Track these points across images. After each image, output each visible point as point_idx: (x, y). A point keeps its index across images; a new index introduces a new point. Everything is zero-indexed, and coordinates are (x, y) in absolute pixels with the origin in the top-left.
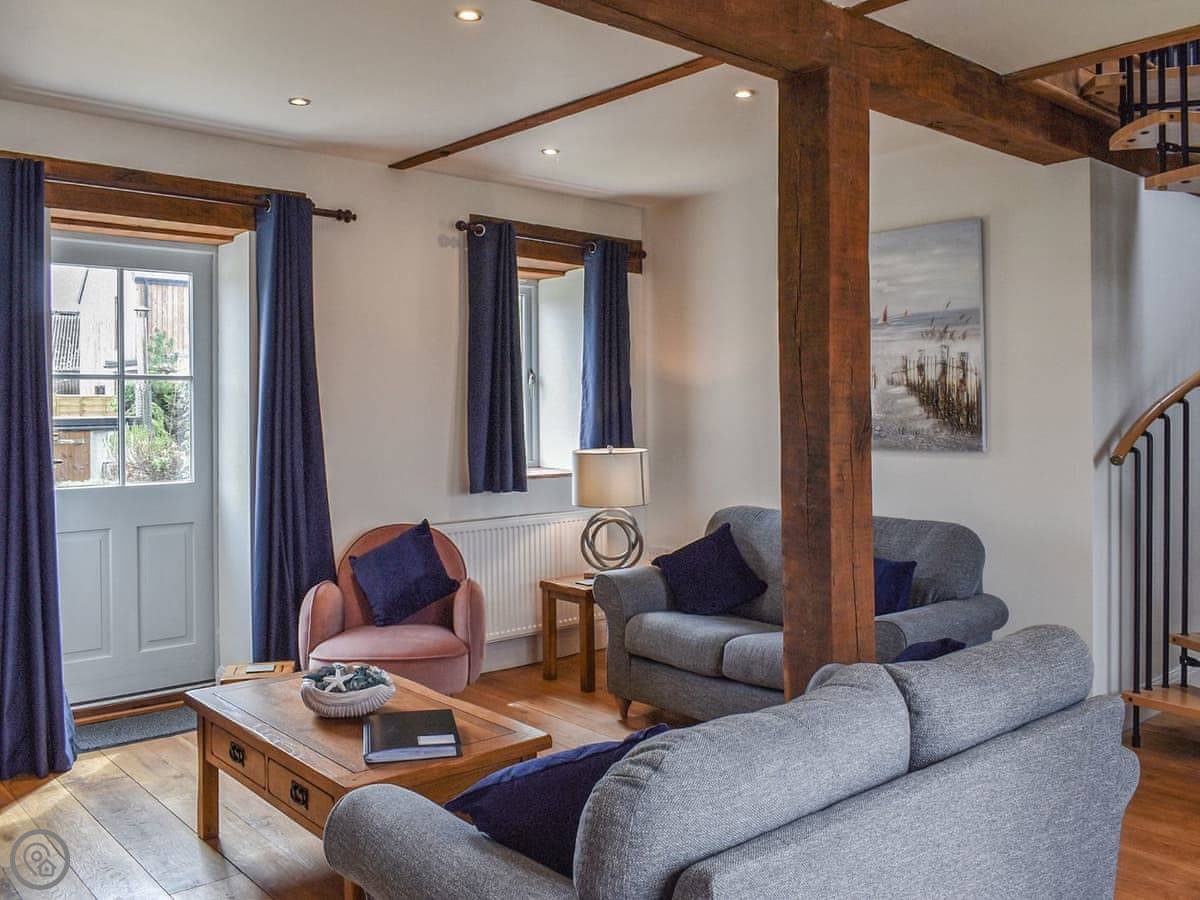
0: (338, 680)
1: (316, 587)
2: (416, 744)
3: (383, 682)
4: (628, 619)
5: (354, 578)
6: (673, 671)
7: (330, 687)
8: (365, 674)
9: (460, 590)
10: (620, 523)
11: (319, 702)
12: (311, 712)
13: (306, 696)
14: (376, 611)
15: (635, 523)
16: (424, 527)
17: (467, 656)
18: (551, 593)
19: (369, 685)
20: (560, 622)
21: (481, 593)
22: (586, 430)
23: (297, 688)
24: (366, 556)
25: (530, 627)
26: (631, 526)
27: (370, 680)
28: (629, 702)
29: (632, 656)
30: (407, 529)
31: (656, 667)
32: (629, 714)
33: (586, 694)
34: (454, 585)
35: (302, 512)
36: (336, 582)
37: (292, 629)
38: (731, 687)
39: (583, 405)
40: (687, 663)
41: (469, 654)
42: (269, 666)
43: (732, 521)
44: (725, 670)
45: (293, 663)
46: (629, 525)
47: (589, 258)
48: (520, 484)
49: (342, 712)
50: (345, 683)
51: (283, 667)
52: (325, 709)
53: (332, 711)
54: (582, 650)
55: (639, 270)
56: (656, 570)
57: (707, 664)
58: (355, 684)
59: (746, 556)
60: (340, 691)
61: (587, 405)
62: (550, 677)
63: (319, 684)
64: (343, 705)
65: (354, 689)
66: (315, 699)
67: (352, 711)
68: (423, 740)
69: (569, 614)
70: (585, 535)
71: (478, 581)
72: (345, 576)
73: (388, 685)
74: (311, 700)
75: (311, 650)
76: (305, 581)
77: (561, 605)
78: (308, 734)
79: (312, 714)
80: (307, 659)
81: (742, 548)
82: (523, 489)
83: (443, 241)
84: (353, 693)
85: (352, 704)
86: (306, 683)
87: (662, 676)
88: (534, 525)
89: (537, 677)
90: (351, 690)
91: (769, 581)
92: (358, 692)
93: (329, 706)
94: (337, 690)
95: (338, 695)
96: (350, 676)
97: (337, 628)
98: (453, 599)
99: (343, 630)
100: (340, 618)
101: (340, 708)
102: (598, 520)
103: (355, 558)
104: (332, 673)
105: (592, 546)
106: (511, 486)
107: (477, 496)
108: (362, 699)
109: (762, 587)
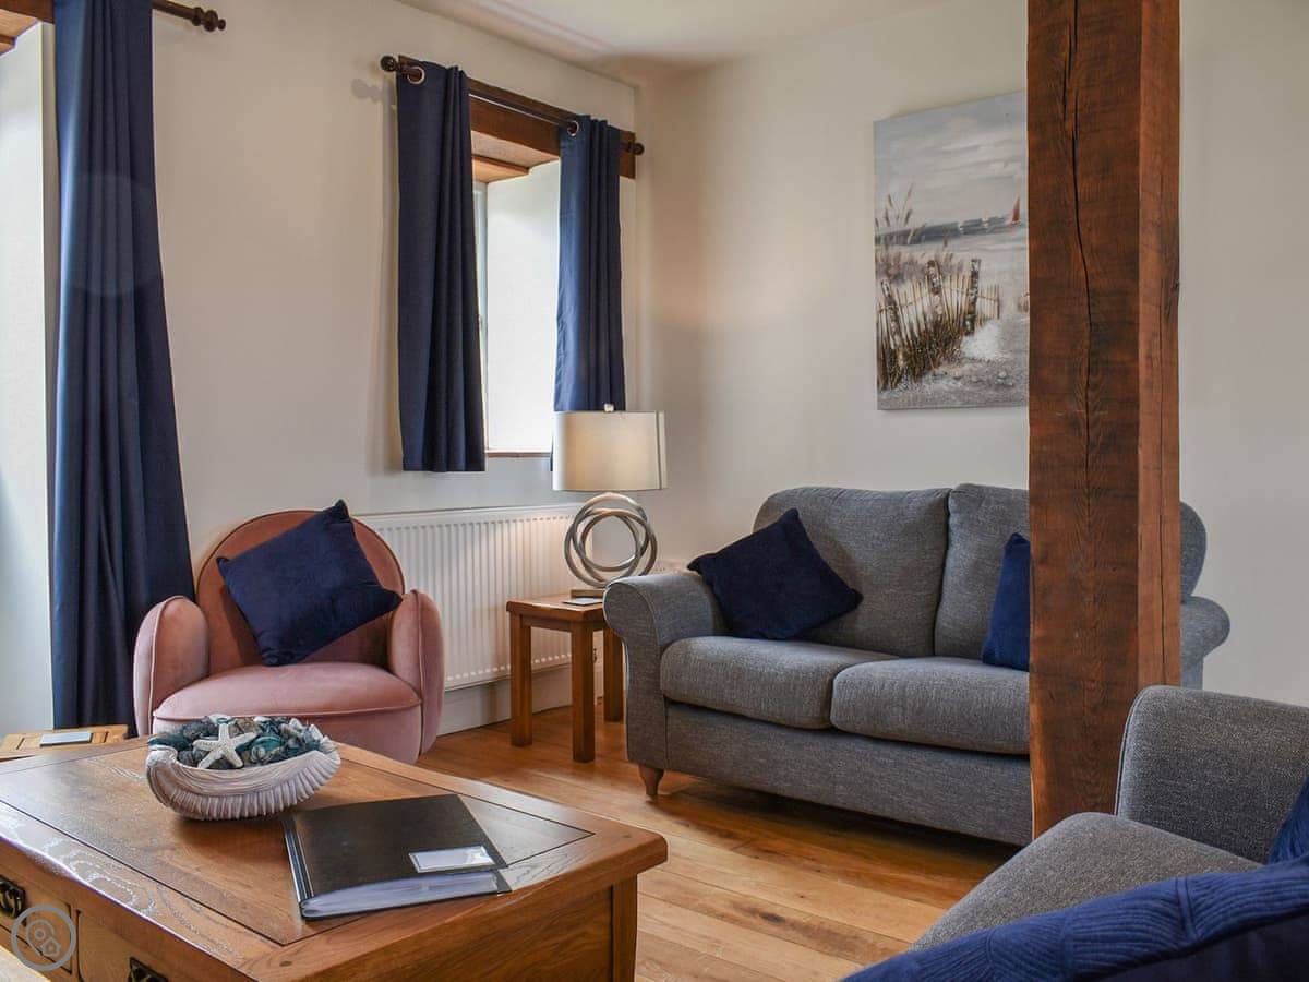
0: (225, 744)
1: (162, 605)
2: (411, 872)
3: (316, 746)
4: (664, 648)
5: (225, 592)
6: (742, 724)
7: (209, 759)
8: (279, 733)
9: (401, 608)
10: (623, 517)
11: (189, 790)
12: (170, 811)
13: (158, 780)
14: (265, 642)
15: (644, 516)
16: (339, 512)
17: (419, 708)
18: (524, 618)
19: (287, 753)
20: (537, 662)
21: (437, 614)
22: (564, 389)
23: (134, 766)
24: (243, 560)
25: (488, 671)
26: (638, 520)
27: (291, 743)
28: (661, 773)
29: (671, 703)
30: (308, 516)
31: (711, 718)
32: (659, 792)
33: (582, 765)
34: (390, 601)
35: (136, 489)
36: (194, 598)
37: (121, 680)
38: (843, 744)
39: (559, 354)
40: (767, 709)
41: (422, 705)
42: (83, 734)
43: (800, 506)
44: (834, 718)
45: (124, 728)
46: (635, 518)
47: (567, 144)
48: (474, 459)
49: (234, 807)
50: (240, 751)
51: (107, 734)
52: (198, 803)
53: (213, 807)
54: (574, 700)
55: (631, 174)
56: (694, 576)
57: (806, 711)
58: (262, 751)
59: (828, 557)
60: (231, 766)
61: (566, 354)
62: (522, 742)
63: (185, 753)
64: (236, 794)
65: (261, 762)
66: (179, 786)
67: (254, 806)
68: (425, 861)
69: (551, 648)
70: (571, 534)
71: (430, 596)
72: (209, 591)
73: (326, 753)
74: (168, 786)
75: (156, 706)
76: (143, 594)
77: (538, 634)
78: (166, 856)
79: (169, 814)
80: (149, 721)
81: (819, 545)
82: (481, 468)
83: (360, 90)
84: (258, 769)
85: (256, 791)
86: (157, 753)
87: (723, 730)
88: (493, 523)
89: (502, 745)
90: (253, 764)
91: (865, 590)
92: (267, 767)
93: (206, 796)
94: (224, 764)
95: (227, 774)
96: (251, 736)
97: (200, 670)
98: (391, 621)
99: (208, 672)
100: (203, 653)
101: (230, 801)
102: (588, 515)
103: (226, 560)
104: (211, 731)
105: (581, 551)
106: (462, 463)
107: (410, 474)
108: (277, 782)
109: (856, 599)
